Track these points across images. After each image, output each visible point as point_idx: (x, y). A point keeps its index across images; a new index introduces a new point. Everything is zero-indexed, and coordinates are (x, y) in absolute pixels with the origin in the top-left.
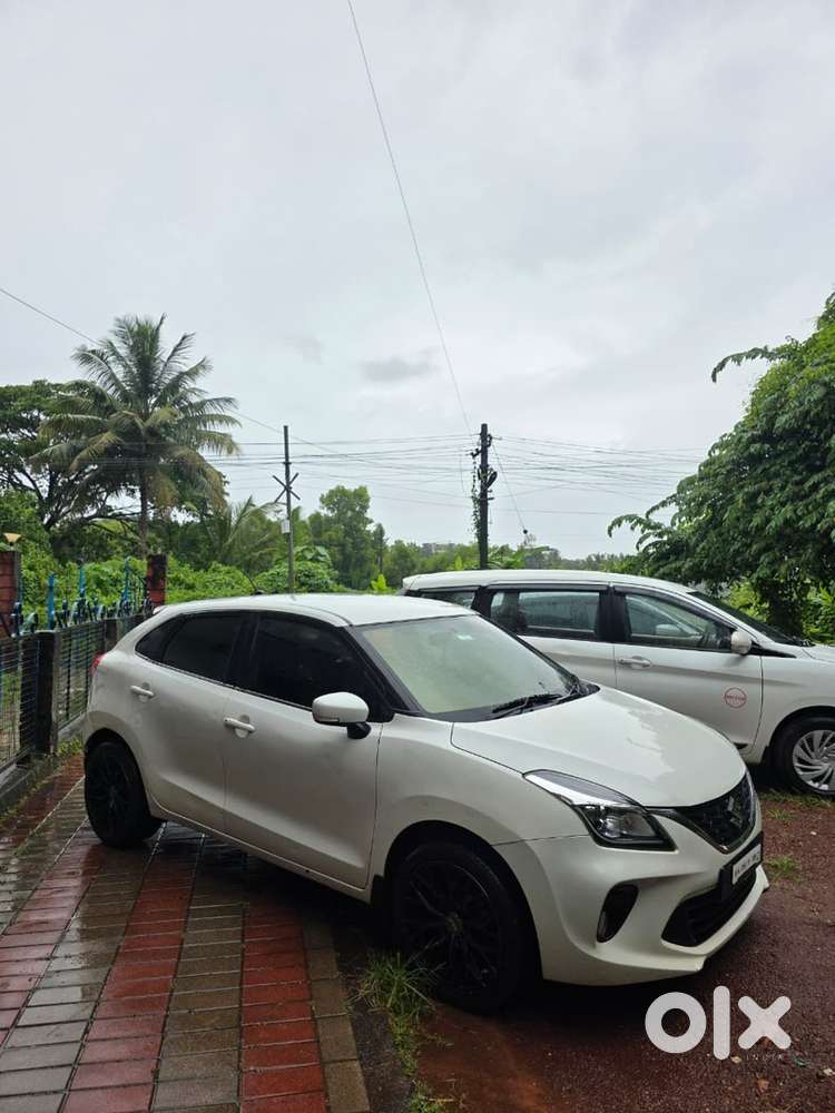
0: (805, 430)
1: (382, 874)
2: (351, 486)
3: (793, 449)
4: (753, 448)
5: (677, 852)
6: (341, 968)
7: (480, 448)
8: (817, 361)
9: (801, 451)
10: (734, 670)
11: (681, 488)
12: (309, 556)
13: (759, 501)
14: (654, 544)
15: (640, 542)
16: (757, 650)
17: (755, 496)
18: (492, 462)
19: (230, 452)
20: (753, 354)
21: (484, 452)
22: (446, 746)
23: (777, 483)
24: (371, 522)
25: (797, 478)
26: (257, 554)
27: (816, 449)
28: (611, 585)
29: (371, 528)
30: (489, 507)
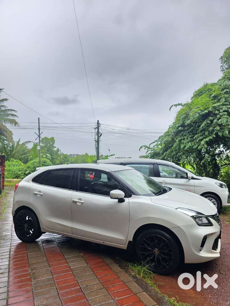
0: (192, 124)
1: (131, 240)
2: (49, 137)
3: (189, 129)
4: (180, 128)
5: (213, 227)
6: (122, 269)
7: (97, 127)
8: (195, 107)
9: (191, 130)
10: (188, 183)
11: (159, 138)
12: (44, 156)
13: (182, 142)
14: (150, 153)
15: (147, 152)
16: (193, 178)
17: (181, 140)
18: (100, 131)
19: (15, 125)
20: (179, 104)
21: (98, 128)
22: (151, 203)
23: (186, 137)
24: (55, 147)
25: (190, 136)
26: (23, 156)
27: (195, 129)
28: (156, 162)
29: (55, 149)
30: (100, 143)
